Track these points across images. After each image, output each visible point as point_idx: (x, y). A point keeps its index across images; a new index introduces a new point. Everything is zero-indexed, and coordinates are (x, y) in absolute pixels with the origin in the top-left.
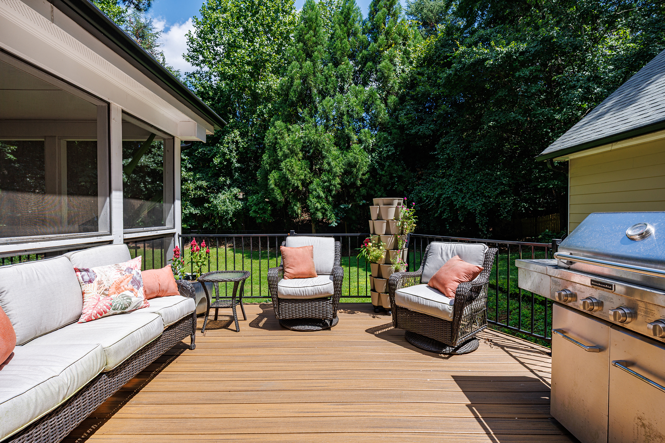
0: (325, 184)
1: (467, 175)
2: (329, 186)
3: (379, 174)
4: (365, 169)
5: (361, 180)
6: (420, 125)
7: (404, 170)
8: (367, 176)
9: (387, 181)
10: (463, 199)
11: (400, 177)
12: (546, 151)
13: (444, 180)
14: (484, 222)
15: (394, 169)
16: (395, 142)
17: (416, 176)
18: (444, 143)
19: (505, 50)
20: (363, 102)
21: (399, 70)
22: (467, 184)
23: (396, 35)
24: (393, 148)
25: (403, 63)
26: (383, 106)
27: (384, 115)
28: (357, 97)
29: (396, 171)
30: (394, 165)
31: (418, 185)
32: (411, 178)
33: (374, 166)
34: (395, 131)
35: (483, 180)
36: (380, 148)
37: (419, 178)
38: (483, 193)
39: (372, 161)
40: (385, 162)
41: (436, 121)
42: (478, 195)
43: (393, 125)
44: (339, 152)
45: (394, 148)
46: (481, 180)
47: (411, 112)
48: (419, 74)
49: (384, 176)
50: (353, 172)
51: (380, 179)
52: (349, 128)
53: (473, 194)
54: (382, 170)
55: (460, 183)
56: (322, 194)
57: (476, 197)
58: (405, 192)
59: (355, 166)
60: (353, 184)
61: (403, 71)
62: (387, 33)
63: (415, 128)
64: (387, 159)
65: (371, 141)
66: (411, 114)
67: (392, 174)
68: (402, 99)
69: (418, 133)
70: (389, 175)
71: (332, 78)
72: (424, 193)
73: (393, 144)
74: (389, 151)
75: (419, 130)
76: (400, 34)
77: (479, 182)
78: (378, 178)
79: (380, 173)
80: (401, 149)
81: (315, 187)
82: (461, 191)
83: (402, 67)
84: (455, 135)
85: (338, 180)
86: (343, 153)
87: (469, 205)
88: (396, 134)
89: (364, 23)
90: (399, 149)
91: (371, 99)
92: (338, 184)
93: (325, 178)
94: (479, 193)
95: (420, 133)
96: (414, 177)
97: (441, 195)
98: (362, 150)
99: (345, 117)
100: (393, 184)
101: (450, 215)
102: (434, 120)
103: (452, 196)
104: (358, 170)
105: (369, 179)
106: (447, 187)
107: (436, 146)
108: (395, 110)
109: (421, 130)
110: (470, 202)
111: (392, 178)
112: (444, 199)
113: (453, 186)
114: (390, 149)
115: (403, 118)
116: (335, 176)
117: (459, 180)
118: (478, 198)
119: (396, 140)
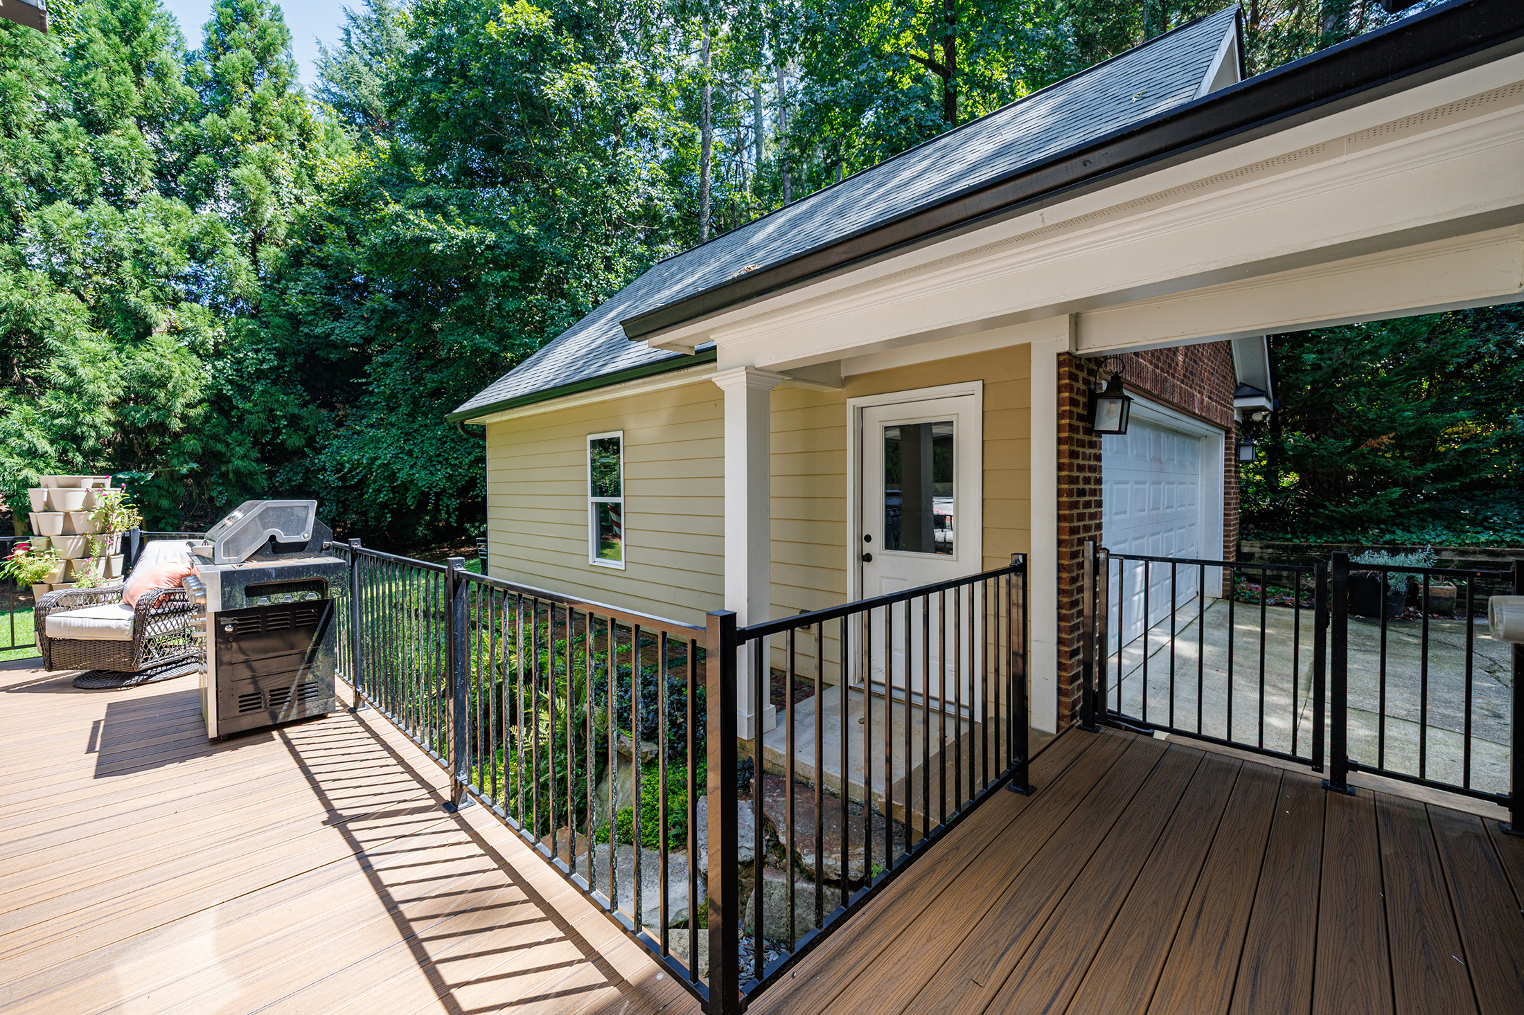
0: (57, 421)
1: (421, 426)
2: (74, 427)
3: (237, 408)
4: (194, 394)
5: (184, 418)
6: (335, 320)
7: (304, 405)
8: (200, 410)
9: (258, 424)
10: (412, 467)
11: (294, 421)
12: (461, 409)
13: (381, 433)
14: (452, 507)
15: (277, 401)
16: (277, 345)
17: (334, 418)
18: (383, 364)
19: (462, 235)
20: (184, 241)
21: (289, 195)
22: (422, 441)
23: (279, 119)
24: (272, 357)
25: (298, 182)
26: (245, 262)
27: (246, 281)
28: (167, 225)
29: (285, 405)
30: (277, 391)
31: (336, 437)
32: (321, 422)
33: (222, 389)
34: (278, 320)
35: (447, 437)
36: (237, 350)
37: (340, 424)
38: (448, 458)
39: (214, 377)
40: (253, 383)
41: (368, 320)
42: (440, 462)
43: (274, 308)
44: (109, 345)
45: (275, 355)
46: (444, 436)
47: (313, 291)
48: (331, 219)
49: (252, 413)
50: (154, 398)
51: (241, 419)
52: (141, 293)
53: (430, 459)
54: (246, 399)
55: (409, 440)
56: (43, 445)
57: (434, 466)
58: (306, 449)
59: (162, 384)
60: (160, 428)
61: (299, 200)
62: (256, 108)
63: (323, 325)
64: (258, 378)
65: (210, 333)
66: (313, 294)
67: (272, 410)
68: (296, 258)
69: (329, 335)
70: (264, 411)
71: (79, 159)
72: (345, 455)
73: (275, 349)
74: (262, 362)
75: (333, 329)
76: (289, 121)
77: (440, 439)
78: (233, 417)
79: (240, 406)
80: (296, 360)
81: (17, 426)
82: (410, 453)
83: (295, 191)
84: (402, 353)
85: (103, 415)
86: (120, 350)
87: (421, 477)
88: (279, 328)
89: (189, 59)
90: (290, 360)
91: (208, 239)
92: (109, 423)
93: (56, 407)
94: (441, 459)
95: (333, 337)
96: (329, 420)
97: (373, 460)
98: (185, 351)
99: (127, 265)
100: (277, 431)
101: (391, 495)
102: (362, 316)
103: (395, 463)
104: (173, 395)
105: (207, 418)
106: (385, 445)
107: (366, 368)
108: (279, 276)
109: (337, 332)
110: (423, 473)
111: (272, 418)
112: (379, 467)
113: (395, 445)
114: (264, 358)
115: (294, 298)
116: (92, 403)
117: (407, 434)
118: (439, 467)
119: (281, 341)
